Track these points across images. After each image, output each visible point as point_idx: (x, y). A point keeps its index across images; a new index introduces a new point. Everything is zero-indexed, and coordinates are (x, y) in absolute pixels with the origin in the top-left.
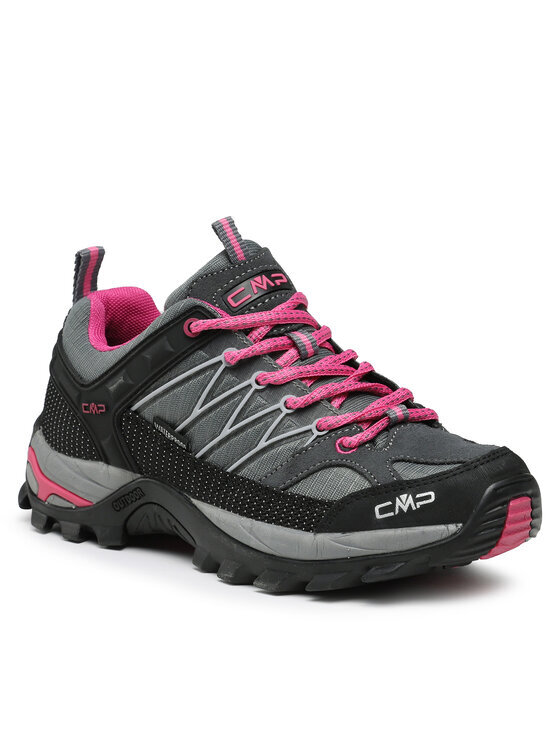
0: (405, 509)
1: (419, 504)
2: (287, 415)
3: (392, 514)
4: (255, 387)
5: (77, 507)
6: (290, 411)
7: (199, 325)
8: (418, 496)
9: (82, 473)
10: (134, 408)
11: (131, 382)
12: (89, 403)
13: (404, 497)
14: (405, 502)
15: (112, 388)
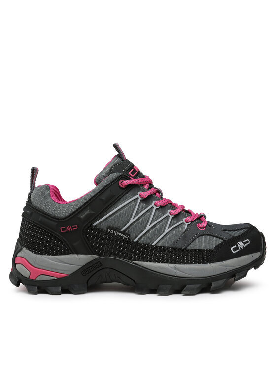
0: (242, 247)
1: (246, 244)
2: (172, 218)
3: (238, 250)
4: (155, 207)
5: (58, 278)
6: (173, 216)
7: (127, 182)
8: (244, 241)
9: (61, 261)
10: (94, 225)
11: (93, 212)
12: (66, 226)
13: (239, 242)
14: (241, 245)
15: (82, 216)
